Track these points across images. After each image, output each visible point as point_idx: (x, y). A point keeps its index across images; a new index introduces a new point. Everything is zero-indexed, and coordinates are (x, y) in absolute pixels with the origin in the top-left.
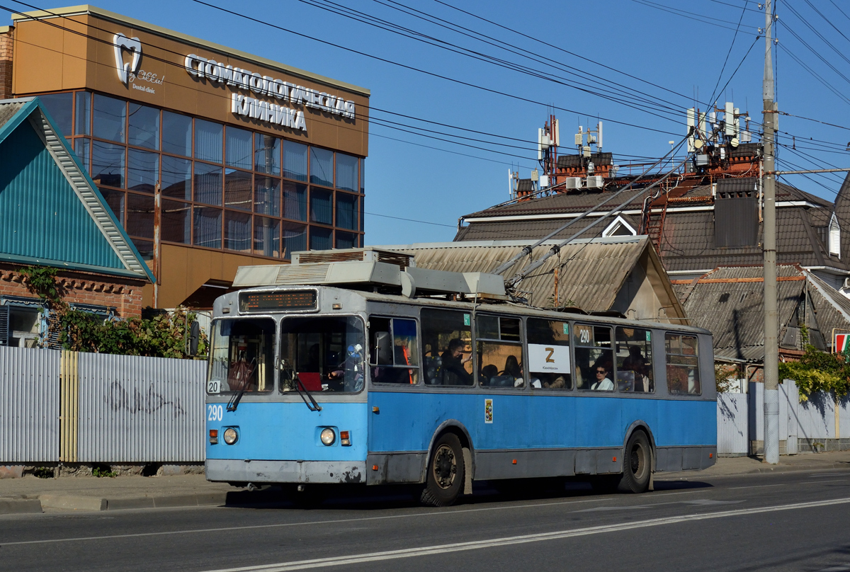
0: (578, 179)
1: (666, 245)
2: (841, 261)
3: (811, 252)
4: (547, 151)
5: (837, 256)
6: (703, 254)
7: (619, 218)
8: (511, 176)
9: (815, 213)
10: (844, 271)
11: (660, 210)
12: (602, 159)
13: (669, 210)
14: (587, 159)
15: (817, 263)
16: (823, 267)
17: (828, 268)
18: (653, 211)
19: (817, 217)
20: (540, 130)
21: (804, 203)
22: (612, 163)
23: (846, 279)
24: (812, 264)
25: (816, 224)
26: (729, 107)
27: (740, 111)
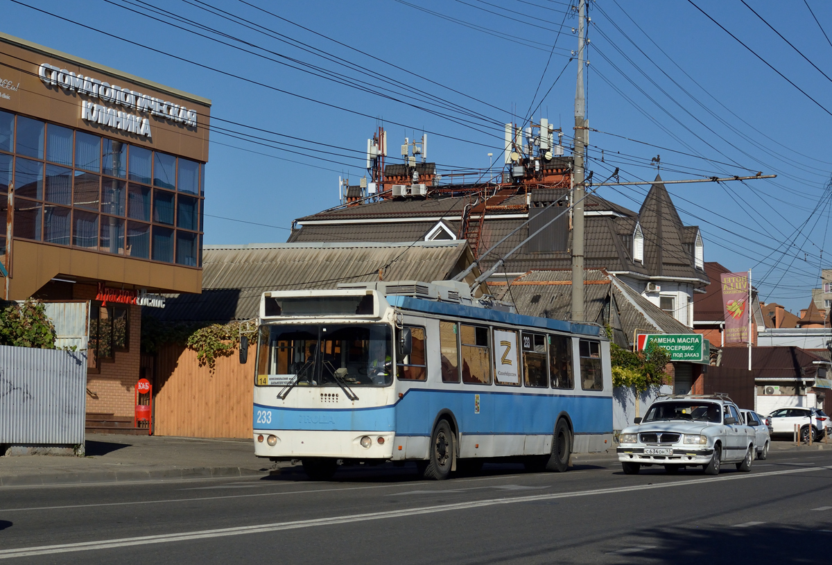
0: (403, 187)
1: (483, 249)
2: (644, 267)
3: (617, 258)
4: (375, 161)
5: (640, 262)
6: (517, 258)
7: (441, 224)
8: (341, 183)
9: (621, 222)
10: (646, 276)
11: (477, 217)
12: (426, 169)
13: (486, 217)
14: (412, 168)
15: (621, 268)
16: (627, 272)
17: (631, 272)
18: (472, 217)
19: (623, 226)
20: (369, 140)
21: (611, 213)
22: (435, 173)
23: (648, 284)
24: (617, 269)
25: (622, 232)
26: (544, 122)
27: (554, 127)
